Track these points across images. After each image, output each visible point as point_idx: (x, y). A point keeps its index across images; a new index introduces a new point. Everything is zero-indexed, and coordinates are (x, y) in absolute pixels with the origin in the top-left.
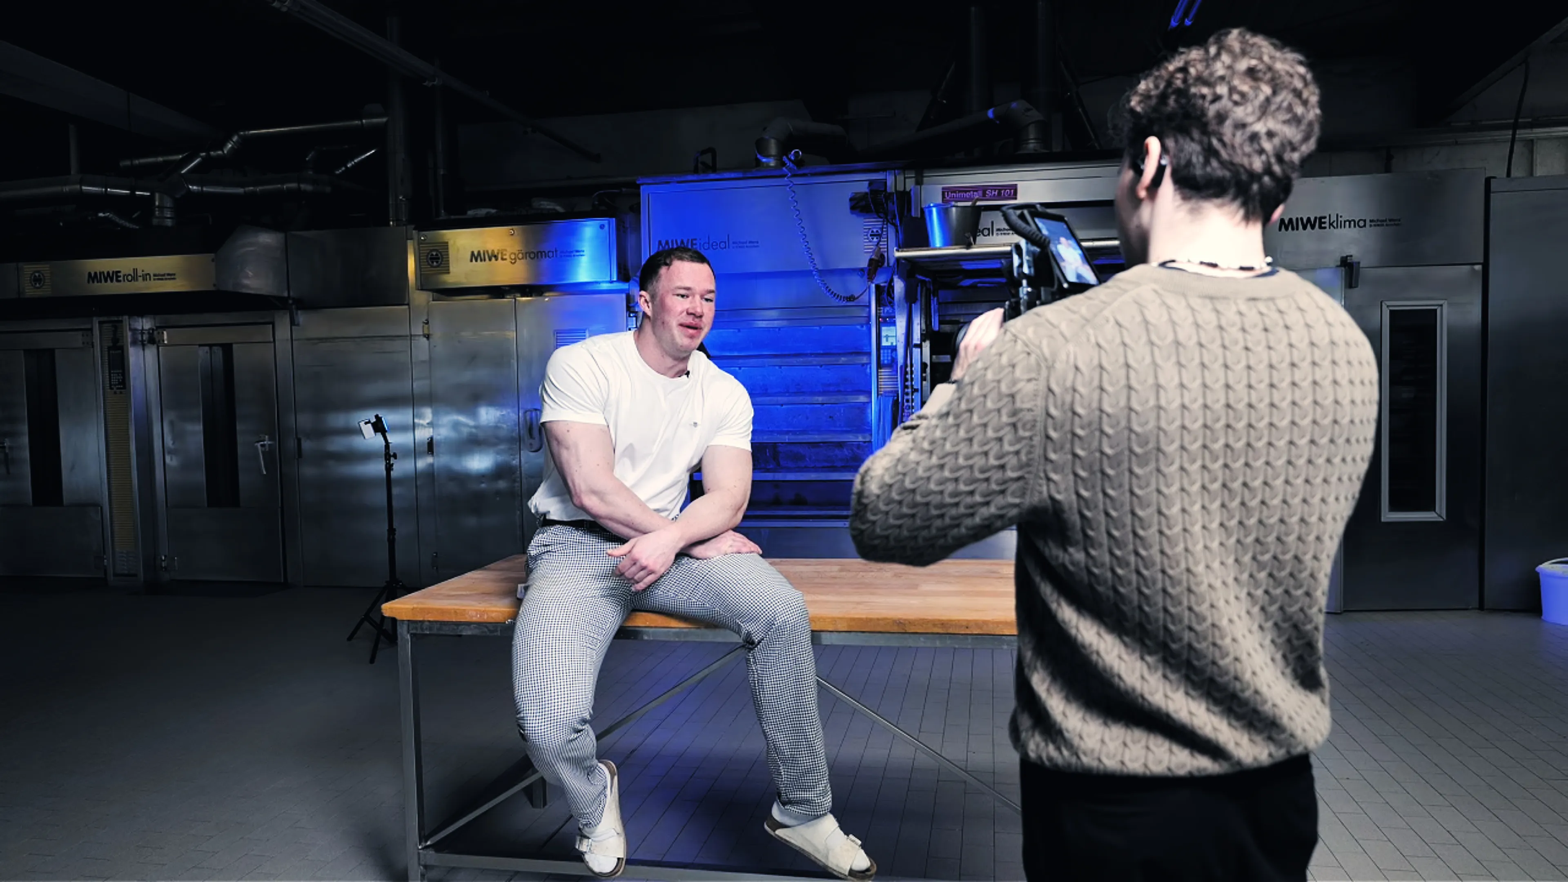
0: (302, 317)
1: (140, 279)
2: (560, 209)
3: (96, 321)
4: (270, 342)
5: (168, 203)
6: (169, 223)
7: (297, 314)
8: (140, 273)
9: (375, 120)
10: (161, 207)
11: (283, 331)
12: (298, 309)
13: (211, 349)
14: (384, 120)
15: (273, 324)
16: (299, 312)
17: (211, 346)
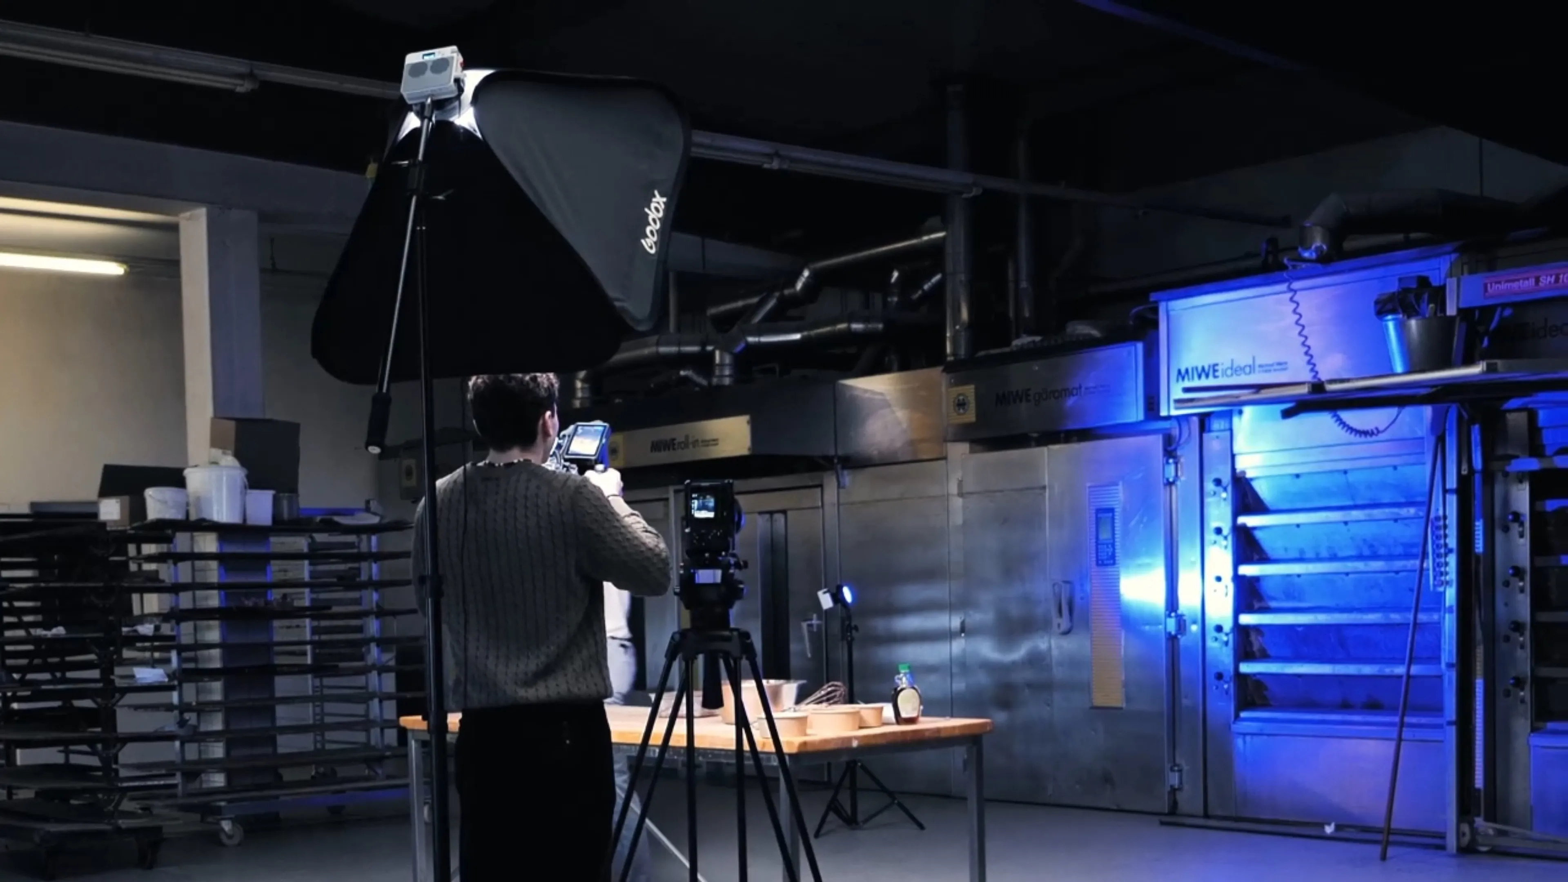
0: (848, 477)
1: (691, 446)
2: (1095, 333)
3: (671, 489)
4: (817, 508)
5: (728, 360)
6: (727, 381)
7: (842, 474)
8: (691, 440)
9: (933, 236)
10: (722, 365)
11: (831, 492)
12: (844, 468)
13: (771, 518)
14: (941, 235)
15: (821, 486)
16: (846, 472)
17: (771, 513)
